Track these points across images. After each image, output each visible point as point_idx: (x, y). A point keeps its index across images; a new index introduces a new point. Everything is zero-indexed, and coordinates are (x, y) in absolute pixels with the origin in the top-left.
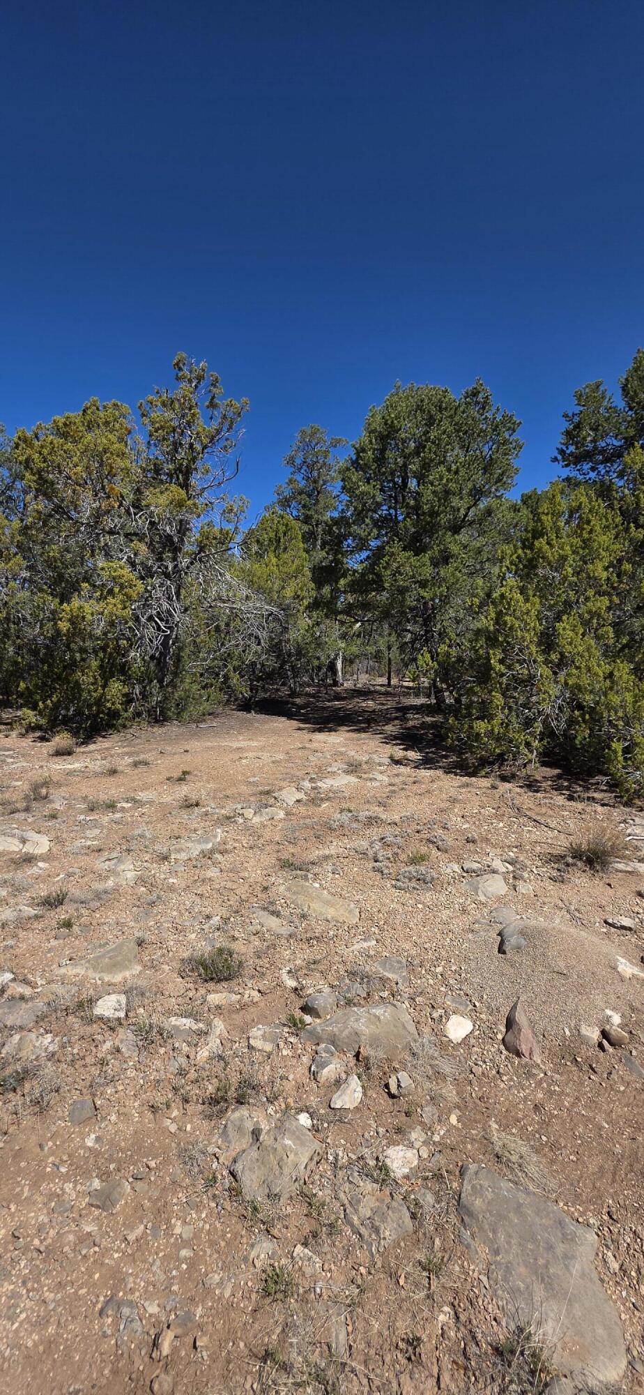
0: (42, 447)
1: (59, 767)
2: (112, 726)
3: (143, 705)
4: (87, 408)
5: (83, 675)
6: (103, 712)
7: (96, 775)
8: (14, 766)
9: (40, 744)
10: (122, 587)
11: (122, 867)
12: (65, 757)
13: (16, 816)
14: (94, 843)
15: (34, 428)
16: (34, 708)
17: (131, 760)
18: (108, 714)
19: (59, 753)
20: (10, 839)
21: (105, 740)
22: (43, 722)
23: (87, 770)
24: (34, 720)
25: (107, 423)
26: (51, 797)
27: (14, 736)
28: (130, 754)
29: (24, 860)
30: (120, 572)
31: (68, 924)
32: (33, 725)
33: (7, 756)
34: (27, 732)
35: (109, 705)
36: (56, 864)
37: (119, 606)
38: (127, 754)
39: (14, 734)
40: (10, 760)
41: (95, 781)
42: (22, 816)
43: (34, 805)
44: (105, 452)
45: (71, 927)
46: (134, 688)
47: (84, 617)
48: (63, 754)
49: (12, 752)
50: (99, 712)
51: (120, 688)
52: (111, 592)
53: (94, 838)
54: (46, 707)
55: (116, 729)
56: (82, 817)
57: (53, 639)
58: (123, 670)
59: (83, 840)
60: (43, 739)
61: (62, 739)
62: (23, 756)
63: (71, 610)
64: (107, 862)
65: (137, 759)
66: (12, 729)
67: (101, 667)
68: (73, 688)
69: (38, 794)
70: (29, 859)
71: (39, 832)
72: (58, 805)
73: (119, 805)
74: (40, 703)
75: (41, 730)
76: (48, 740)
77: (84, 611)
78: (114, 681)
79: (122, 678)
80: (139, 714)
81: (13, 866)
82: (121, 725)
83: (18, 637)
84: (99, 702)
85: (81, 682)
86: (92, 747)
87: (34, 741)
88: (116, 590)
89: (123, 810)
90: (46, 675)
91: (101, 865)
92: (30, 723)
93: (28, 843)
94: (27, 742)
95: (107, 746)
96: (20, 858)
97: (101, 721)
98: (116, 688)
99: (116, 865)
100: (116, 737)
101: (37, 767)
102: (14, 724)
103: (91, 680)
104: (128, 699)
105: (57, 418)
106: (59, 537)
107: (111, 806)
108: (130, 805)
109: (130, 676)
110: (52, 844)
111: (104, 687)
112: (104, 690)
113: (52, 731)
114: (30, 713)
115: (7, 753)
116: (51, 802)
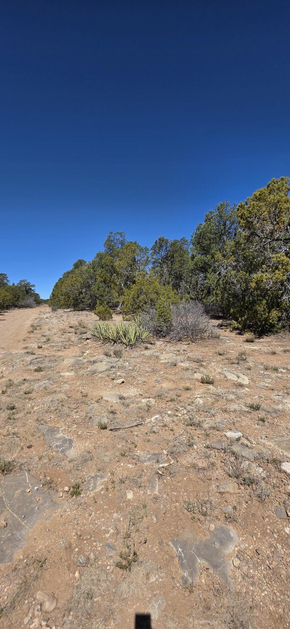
0: (249, 207)
1: (248, 347)
2: (271, 331)
3: (287, 323)
4: (269, 185)
5: (259, 307)
6: (267, 324)
7: (266, 353)
8: (229, 344)
9: (239, 336)
10: (283, 265)
11: (286, 401)
12: (250, 343)
13: (234, 365)
14: (269, 385)
15: (246, 200)
16: (237, 320)
17: (282, 349)
18: (269, 326)
19: (247, 341)
20: (233, 375)
21: (268, 337)
22: (240, 326)
23: (261, 350)
24: (237, 325)
25: (278, 189)
26: (247, 360)
27: (228, 331)
28: (282, 346)
29: (240, 385)
30: (282, 258)
31: (263, 420)
32: (236, 327)
33: (227, 339)
34: (233, 330)
35: (271, 321)
36: (253, 390)
37: (281, 275)
38: (280, 345)
39: (228, 330)
40: (228, 341)
41: (266, 356)
42: (236, 366)
43: (241, 362)
44: (278, 202)
45: (265, 422)
46: (283, 314)
47: (262, 281)
48: (250, 342)
49: (228, 338)
50: (266, 324)
51: (277, 313)
52: (277, 268)
53: (269, 383)
54: (242, 320)
55: (272, 333)
56: (262, 372)
57: (245, 291)
58: (278, 305)
59: (264, 383)
60: (240, 334)
61: (248, 335)
62: (233, 340)
63: (257, 278)
64: (277, 396)
65: (285, 349)
66: (227, 328)
67: (267, 303)
68: (254, 313)
69: (242, 358)
70: (241, 386)
71: (244, 375)
72: (251, 364)
73: (280, 370)
74: (240, 318)
75: (239, 330)
76: (242, 335)
77: (263, 278)
78: (274, 310)
79: (278, 309)
80: (284, 327)
81: (235, 387)
82: (275, 331)
83: (229, 290)
84: (266, 320)
85: (258, 310)
86: (262, 340)
87: (236, 334)
88: (280, 267)
89: (282, 372)
90: (242, 306)
91: (274, 396)
92: (235, 326)
93: (240, 378)
94: (233, 334)
95: (269, 340)
96: (237, 384)
97: (266, 329)
98: (275, 313)
99: (282, 399)
100: (273, 337)
101: (239, 346)
102: (228, 326)
103: (263, 309)
104: (280, 319)
105: (255, 193)
106: (253, 246)
107: (276, 370)
108: (285, 371)
109: (281, 308)
110: (250, 381)
111: (269, 313)
112: (269, 314)
113: (244, 331)
114: (235, 322)
115: (226, 338)
116: (247, 362)
